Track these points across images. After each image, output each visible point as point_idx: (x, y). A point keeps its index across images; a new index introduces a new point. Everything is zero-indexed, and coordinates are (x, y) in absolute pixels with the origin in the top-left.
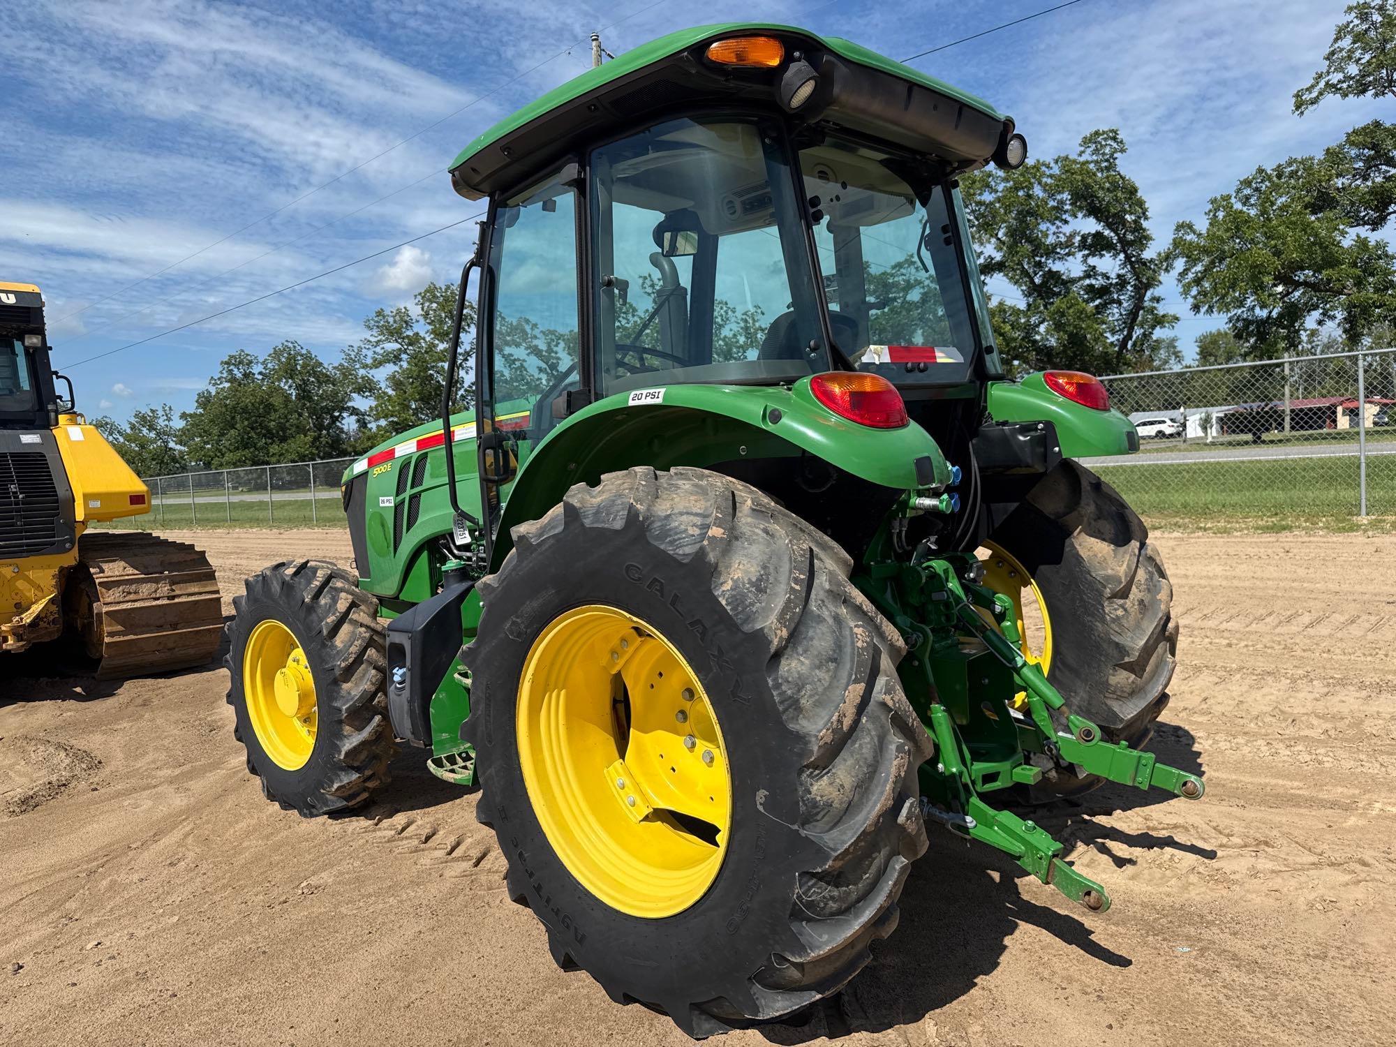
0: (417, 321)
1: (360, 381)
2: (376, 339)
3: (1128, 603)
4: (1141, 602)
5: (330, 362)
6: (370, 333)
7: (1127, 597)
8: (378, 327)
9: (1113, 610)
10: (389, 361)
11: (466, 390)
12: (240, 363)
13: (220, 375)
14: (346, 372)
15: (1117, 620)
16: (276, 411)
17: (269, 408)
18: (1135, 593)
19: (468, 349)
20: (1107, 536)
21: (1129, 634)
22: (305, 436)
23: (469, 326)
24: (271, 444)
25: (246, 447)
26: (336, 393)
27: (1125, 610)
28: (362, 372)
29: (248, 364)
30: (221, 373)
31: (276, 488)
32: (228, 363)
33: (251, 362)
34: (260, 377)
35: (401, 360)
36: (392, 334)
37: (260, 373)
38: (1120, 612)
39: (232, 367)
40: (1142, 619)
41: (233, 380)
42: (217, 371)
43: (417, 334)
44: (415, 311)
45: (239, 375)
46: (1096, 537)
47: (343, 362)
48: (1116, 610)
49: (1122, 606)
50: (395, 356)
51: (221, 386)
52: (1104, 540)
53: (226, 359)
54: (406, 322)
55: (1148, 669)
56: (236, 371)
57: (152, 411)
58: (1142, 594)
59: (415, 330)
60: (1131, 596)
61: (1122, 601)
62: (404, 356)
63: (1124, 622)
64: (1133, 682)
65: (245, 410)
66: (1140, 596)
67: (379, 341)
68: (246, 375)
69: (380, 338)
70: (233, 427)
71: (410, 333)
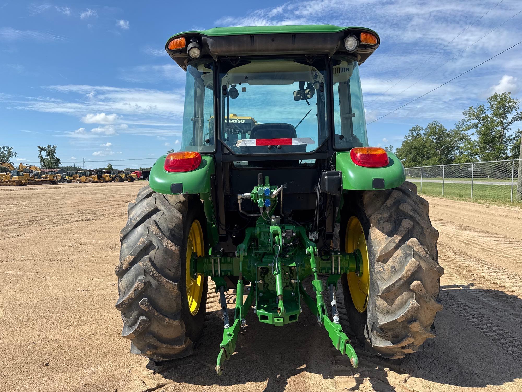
0: (488, 110)
1: (461, 135)
2: (467, 119)
3: (386, 266)
4: (393, 267)
5: (450, 128)
6: (466, 116)
7: (385, 263)
8: (469, 114)
9: (378, 267)
10: (472, 128)
11: (507, 139)
12: (416, 130)
13: (408, 135)
14: (456, 133)
15: (379, 273)
16: (427, 148)
17: (425, 146)
18: (391, 262)
19: (510, 121)
20: (385, 231)
21: (385, 282)
22: (436, 157)
23: (512, 110)
24: (423, 160)
25: (414, 161)
26: (451, 141)
27: (384, 269)
28: (463, 132)
29: (419, 131)
30: (409, 134)
31: (425, 177)
32: (412, 130)
33: (420, 130)
34: (423, 135)
35: (478, 127)
36: (474, 116)
37: (423, 134)
38: (381, 270)
39: (413, 132)
40: (392, 276)
41: (413, 136)
42: (407, 133)
43: (487, 115)
44: (487, 106)
45: (415, 135)
46: (380, 230)
47: (455, 128)
48: (379, 268)
49: (382, 267)
50: (475, 125)
51: (409, 139)
52: (383, 232)
53: (411, 129)
54: (483, 111)
55: (395, 302)
56: (414, 133)
57: (386, 148)
58: (395, 263)
59: (486, 114)
60: (388, 263)
61: (383, 264)
62: (480, 125)
63: (382, 274)
64: (387, 307)
65: (415, 148)
66: (393, 264)
67: (469, 120)
68: (418, 135)
69: (469, 118)
70: (411, 153)
71: (484, 115)
